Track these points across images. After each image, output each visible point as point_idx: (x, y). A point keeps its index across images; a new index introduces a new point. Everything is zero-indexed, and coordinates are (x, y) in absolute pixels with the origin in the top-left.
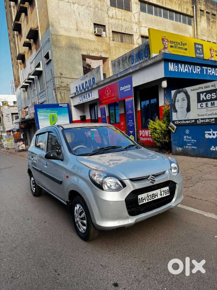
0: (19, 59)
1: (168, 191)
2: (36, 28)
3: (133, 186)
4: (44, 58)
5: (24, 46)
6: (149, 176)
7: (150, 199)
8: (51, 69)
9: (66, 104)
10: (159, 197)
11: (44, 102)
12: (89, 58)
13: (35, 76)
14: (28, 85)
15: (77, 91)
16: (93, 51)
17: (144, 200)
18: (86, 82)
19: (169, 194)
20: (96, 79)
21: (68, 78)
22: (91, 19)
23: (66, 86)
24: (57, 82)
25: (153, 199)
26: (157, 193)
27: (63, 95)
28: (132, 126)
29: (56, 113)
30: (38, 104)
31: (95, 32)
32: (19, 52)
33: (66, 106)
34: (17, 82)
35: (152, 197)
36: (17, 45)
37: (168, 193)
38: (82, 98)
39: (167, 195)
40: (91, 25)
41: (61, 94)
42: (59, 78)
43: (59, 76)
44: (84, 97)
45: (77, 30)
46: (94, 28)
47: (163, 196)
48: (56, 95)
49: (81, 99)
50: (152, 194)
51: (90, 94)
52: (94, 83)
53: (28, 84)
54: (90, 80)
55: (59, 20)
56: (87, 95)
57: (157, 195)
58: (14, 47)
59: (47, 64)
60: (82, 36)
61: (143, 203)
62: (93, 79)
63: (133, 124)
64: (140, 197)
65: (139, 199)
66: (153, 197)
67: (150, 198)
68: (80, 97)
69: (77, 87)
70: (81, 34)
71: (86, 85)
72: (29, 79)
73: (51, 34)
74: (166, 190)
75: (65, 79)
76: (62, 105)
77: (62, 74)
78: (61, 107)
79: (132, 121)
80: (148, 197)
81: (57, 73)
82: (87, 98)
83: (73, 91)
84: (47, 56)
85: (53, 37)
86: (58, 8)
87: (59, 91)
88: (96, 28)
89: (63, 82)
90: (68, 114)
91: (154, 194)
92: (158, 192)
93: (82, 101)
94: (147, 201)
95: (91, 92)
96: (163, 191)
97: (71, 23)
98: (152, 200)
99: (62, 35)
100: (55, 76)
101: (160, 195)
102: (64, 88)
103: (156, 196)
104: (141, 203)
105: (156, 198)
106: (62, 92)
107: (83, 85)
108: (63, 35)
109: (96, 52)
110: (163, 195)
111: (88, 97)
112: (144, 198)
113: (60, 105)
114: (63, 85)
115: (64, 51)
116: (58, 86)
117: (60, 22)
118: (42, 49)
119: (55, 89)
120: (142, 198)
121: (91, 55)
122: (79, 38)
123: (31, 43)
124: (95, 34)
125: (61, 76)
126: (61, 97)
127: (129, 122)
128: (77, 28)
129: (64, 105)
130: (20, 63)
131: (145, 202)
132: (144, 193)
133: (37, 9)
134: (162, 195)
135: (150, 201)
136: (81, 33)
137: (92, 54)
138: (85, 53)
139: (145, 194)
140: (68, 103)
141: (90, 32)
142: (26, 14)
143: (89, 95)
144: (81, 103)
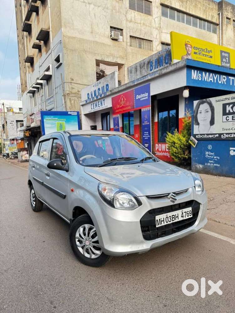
0: (28, 62)
1: (190, 212)
2: (47, 29)
3: (151, 205)
4: (55, 61)
5: (33, 47)
6: (169, 194)
7: (170, 222)
8: (61, 74)
9: (76, 112)
10: (180, 219)
11: (52, 109)
12: (103, 63)
13: (43, 81)
14: (35, 91)
15: (88, 98)
16: (108, 56)
17: (163, 222)
18: (99, 89)
19: (192, 216)
20: (110, 86)
21: (80, 84)
22: (108, 22)
23: (76, 93)
24: (67, 89)
25: (173, 221)
26: (178, 214)
27: (72, 102)
28: (147, 138)
29: (64, 122)
31: (111, 36)
32: (28, 53)
33: (76, 115)
34: (24, 86)
35: (171, 218)
36: (26, 47)
37: (190, 214)
38: (94, 106)
39: (190, 217)
40: (107, 28)
41: (70, 101)
42: (70, 83)
43: (70, 82)
44: (96, 106)
45: (92, 32)
46: (111, 32)
47: (184, 218)
48: (65, 102)
49: (92, 108)
50: (172, 216)
51: (103, 101)
52: (107, 90)
53: (35, 89)
54: (104, 86)
55: (72, 21)
56: (100, 103)
57: (178, 217)
58: (22, 48)
59: (58, 67)
60: (97, 39)
61: (161, 225)
62: (107, 85)
63: (149, 136)
64: (158, 218)
65: (157, 220)
66: (173, 219)
67: (170, 220)
68: (92, 105)
69: (88, 94)
70: (96, 38)
71: (99, 92)
72: (37, 84)
73: (64, 36)
74: (189, 211)
75: (76, 85)
76: (71, 113)
77: (73, 80)
78: (70, 115)
79: (147, 133)
80: (167, 218)
81: (67, 78)
82: (99, 107)
83: (84, 98)
84: (58, 60)
85: (65, 39)
86: (73, 8)
87: (69, 97)
88: (113, 32)
89: (74, 88)
90: (77, 123)
91: (174, 215)
92: (179, 212)
93: (93, 109)
94: (166, 224)
95: (104, 100)
96: (185, 212)
97: (85, 25)
98: (172, 222)
100: (65, 81)
101: (182, 217)
102: (75, 95)
103: (176, 217)
104: (159, 225)
105: (177, 220)
106: (72, 99)
107: (95, 92)
108: (76, 38)
109: (112, 58)
111: (100, 105)
112: (163, 220)
113: (69, 113)
114: (74, 91)
115: (77, 54)
116: (68, 92)
117: (73, 23)
118: (52, 51)
119: (64, 96)
120: (160, 219)
121: (105, 60)
122: (94, 41)
123: (41, 45)
124: (112, 37)
125: (72, 82)
126: (71, 104)
127: (145, 135)
128: (92, 30)
130: (28, 66)
131: (163, 224)
133: (49, 8)
134: (183, 216)
135: (169, 223)
136: (96, 36)
137: (107, 60)
138: (99, 58)
139: (164, 214)
140: (79, 111)
141: (105, 35)
142: (37, 14)
143: (101, 103)
144: (93, 111)
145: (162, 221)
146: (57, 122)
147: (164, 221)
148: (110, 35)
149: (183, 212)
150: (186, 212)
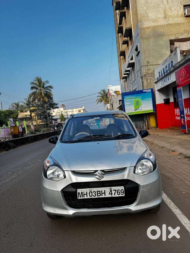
0: (122, 56)
1: (122, 191)
2: (130, 27)
4: (135, 51)
5: (123, 44)
6: (96, 171)
8: (139, 60)
9: (150, 89)
10: (108, 195)
11: (136, 90)
13: (130, 68)
14: (126, 76)
15: (160, 76)
16: (182, 34)
18: (166, 67)
19: (124, 195)
20: (173, 62)
21: (155, 65)
22: (181, 2)
23: (152, 73)
24: (144, 71)
25: (98, 196)
26: (105, 191)
27: (149, 81)
29: (140, 99)
30: (132, 91)
31: (185, 14)
32: (122, 49)
33: (150, 91)
34: (121, 74)
35: (96, 194)
36: (120, 44)
37: (122, 193)
38: (163, 82)
39: (121, 195)
40: (181, 8)
41: (147, 80)
42: (146, 66)
43: (146, 65)
44: (165, 81)
45: (165, 17)
46: (184, 11)
47: (113, 196)
48: (143, 82)
49: (162, 84)
50: (97, 191)
51: (169, 77)
52: (172, 66)
53: (127, 75)
54: (169, 63)
55: (147, 14)
56: (167, 79)
57: (105, 193)
58: (119, 47)
59: (137, 55)
60: (171, 22)
61: (83, 198)
62: (172, 62)
64: (79, 191)
65: (79, 193)
66: (99, 195)
67: (95, 195)
68: (162, 81)
69: (159, 72)
70: (169, 21)
71: (166, 69)
72: (126, 71)
73: (140, 29)
74: (120, 190)
75: (151, 67)
76: (146, 91)
77: (148, 63)
78: (145, 92)
80: (91, 193)
81: (144, 62)
82: (167, 82)
83: (157, 76)
84: (137, 49)
85: (141, 31)
86: (147, 3)
87: (146, 78)
88: (186, 9)
89: (150, 70)
90: (151, 99)
91: (100, 191)
92: (107, 189)
93: (163, 85)
94: (89, 197)
95: (170, 76)
96: (114, 190)
97: (159, 13)
98: (96, 197)
99: (149, 27)
100: (142, 65)
101: (110, 194)
102: (151, 75)
103: (102, 193)
104: (81, 197)
105: (103, 196)
106: (148, 78)
107: (164, 69)
108: (151, 27)
109: (186, 34)
110: (115, 195)
111: (167, 81)
113: (144, 91)
114: (150, 72)
115: (151, 41)
116: (145, 74)
117: (148, 16)
118: (134, 43)
119: (142, 77)
120: (82, 193)
121: (179, 38)
122: (167, 25)
123: (128, 41)
124: (185, 15)
125: (148, 64)
126: (148, 83)
128: (165, 15)
129: (148, 90)
130: (123, 59)
131: (86, 197)
132: (86, 188)
133: (131, 10)
134: (112, 194)
135: (93, 197)
136: (169, 19)
137: (181, 37)
138: (173, 38)
140: (152, 88)
141: (179, 15)
142: (125, 18)
143: (168, 79)
144: (163, 87)
145: (85, 194)
146: (134, 100)
147: (87, 194)
148: (183, 13)
149: (112, 190)
150: (116, 190)
